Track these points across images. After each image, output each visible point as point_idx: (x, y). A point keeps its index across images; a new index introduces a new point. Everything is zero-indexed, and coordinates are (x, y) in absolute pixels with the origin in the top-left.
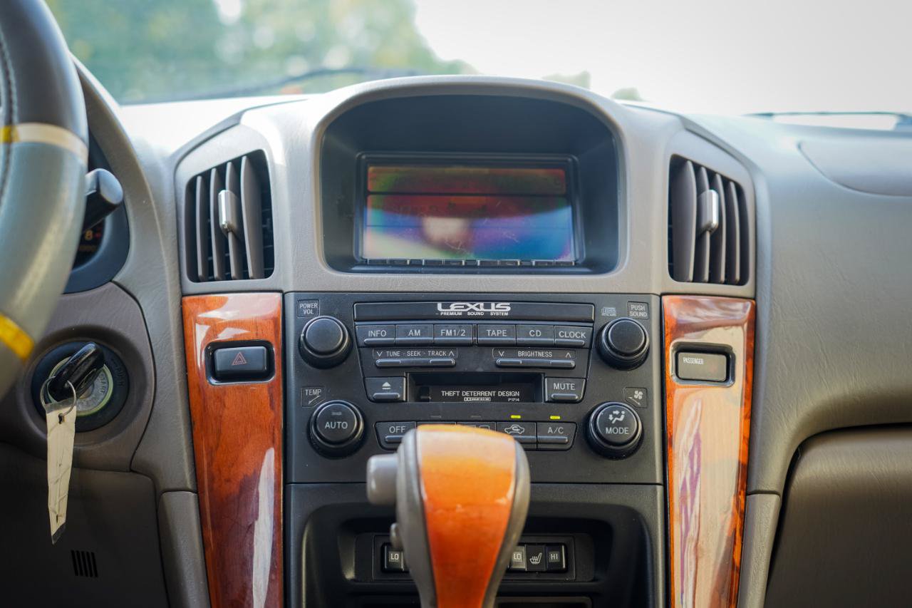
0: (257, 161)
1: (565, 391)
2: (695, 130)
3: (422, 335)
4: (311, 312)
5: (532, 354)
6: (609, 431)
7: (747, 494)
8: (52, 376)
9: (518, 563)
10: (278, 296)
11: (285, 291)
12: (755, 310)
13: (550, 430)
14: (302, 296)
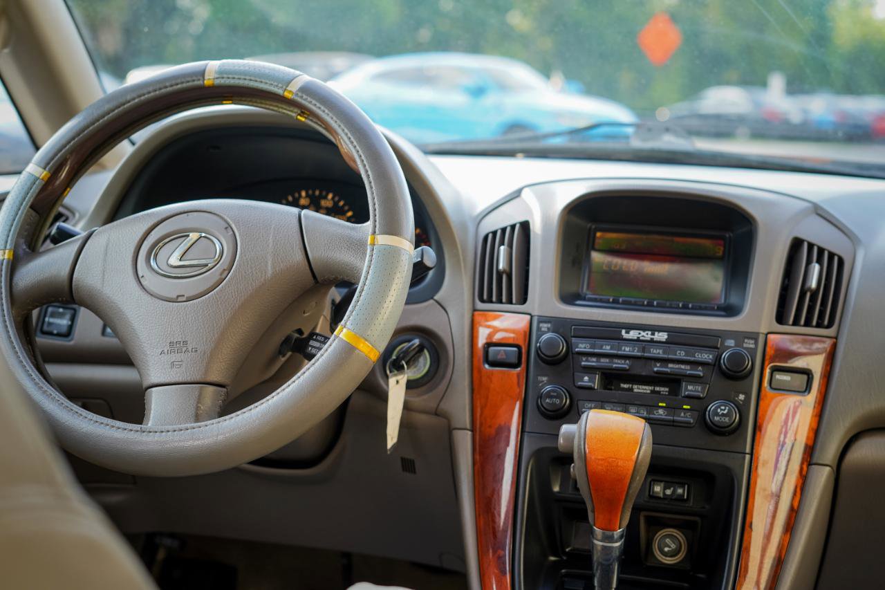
0: (525, 226)
1: (695, 391)
2: (823, 214)
3: (611, 349)
4: (546, 330)
5: (677, 366)
6: (717, 419)
7: (810, 464)
8: (394, 357)
9: (657, 493)
10: (529, 317)
11: (533, 314)
12: (834, 347)
13: (682, 414)
14: (543, 319)
